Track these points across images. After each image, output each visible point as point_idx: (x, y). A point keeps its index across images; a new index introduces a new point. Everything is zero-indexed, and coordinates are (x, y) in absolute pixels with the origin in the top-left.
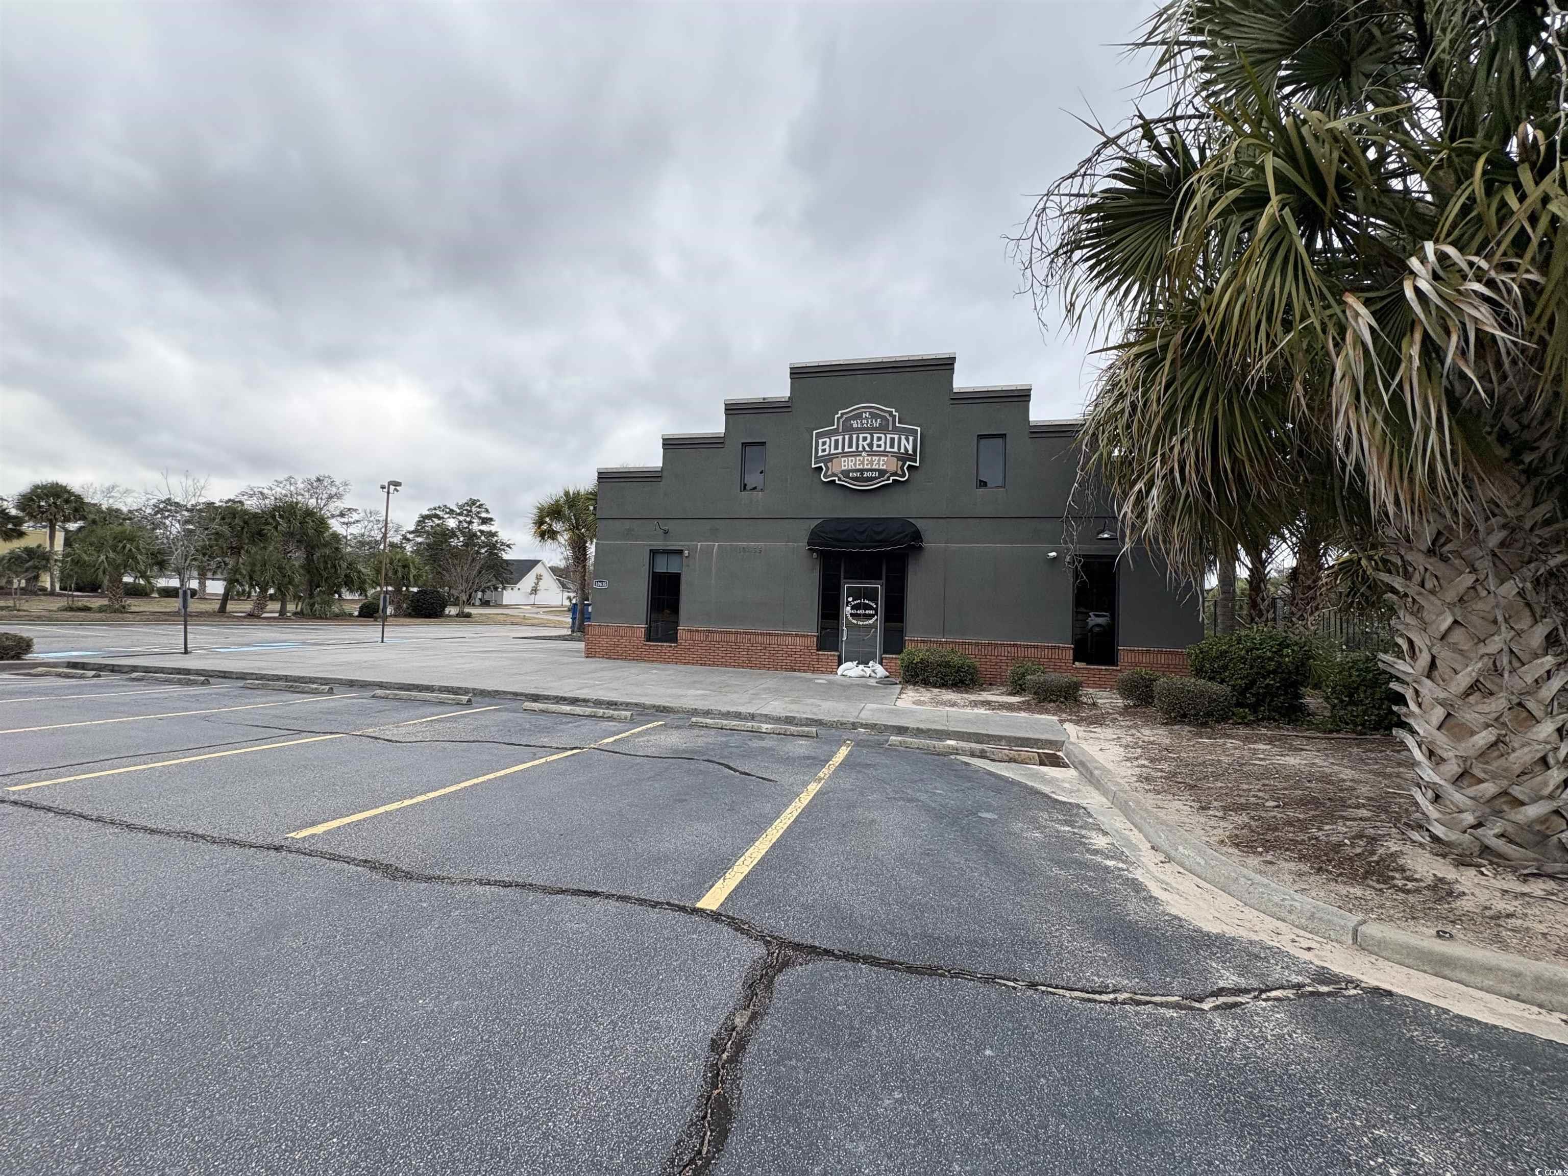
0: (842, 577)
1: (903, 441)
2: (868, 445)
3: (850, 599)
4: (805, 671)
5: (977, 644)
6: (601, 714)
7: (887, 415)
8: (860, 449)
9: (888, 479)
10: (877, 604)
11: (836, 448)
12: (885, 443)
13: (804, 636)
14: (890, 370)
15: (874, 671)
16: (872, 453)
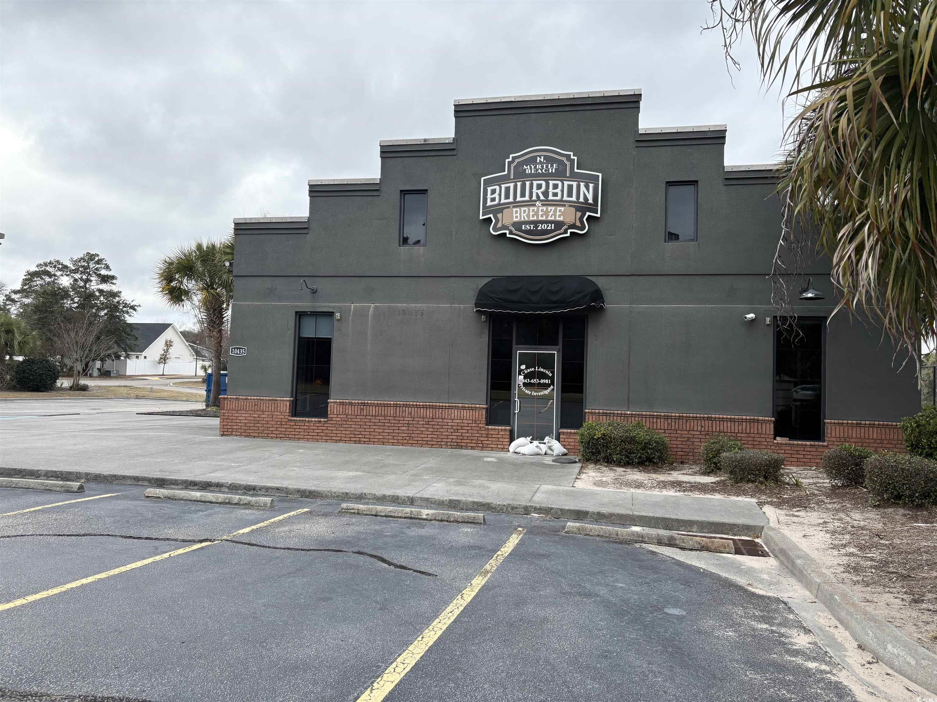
0: (514, 343)
1: (583, 188)
2: (543, 193)
3: (523, 367)
4: (473, 448)
5: (667, 418)
6: (236, 501)
7: (564, 159)
8: (534, 198)
9: (565, 232)
10: (553, 373)
11: (507, 196)
12: (562, 191)
13: (472, 409)
14: (567, 109)
15: (550, 448)
16: (547, 203)
